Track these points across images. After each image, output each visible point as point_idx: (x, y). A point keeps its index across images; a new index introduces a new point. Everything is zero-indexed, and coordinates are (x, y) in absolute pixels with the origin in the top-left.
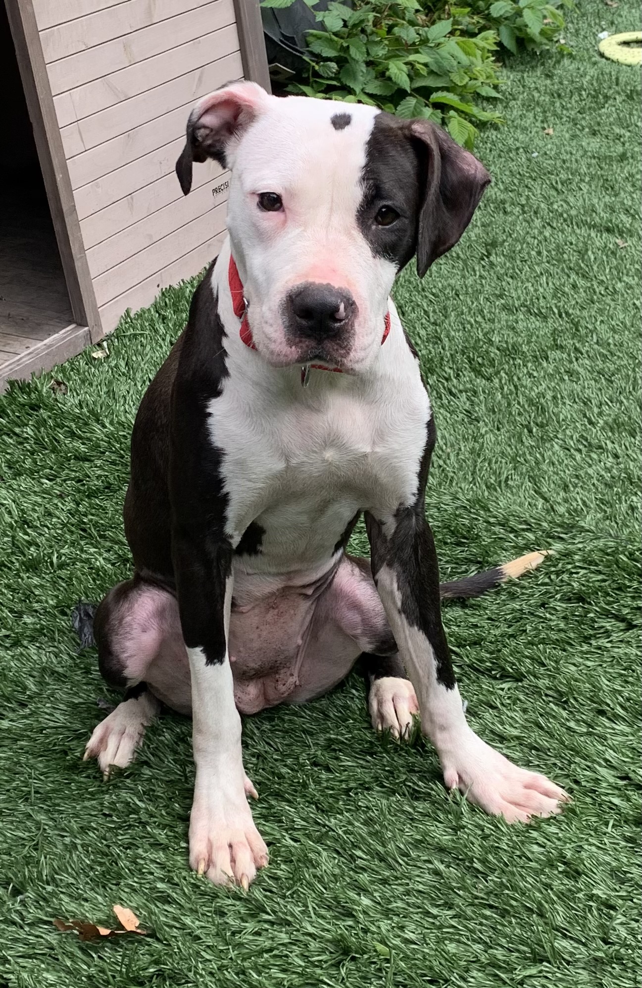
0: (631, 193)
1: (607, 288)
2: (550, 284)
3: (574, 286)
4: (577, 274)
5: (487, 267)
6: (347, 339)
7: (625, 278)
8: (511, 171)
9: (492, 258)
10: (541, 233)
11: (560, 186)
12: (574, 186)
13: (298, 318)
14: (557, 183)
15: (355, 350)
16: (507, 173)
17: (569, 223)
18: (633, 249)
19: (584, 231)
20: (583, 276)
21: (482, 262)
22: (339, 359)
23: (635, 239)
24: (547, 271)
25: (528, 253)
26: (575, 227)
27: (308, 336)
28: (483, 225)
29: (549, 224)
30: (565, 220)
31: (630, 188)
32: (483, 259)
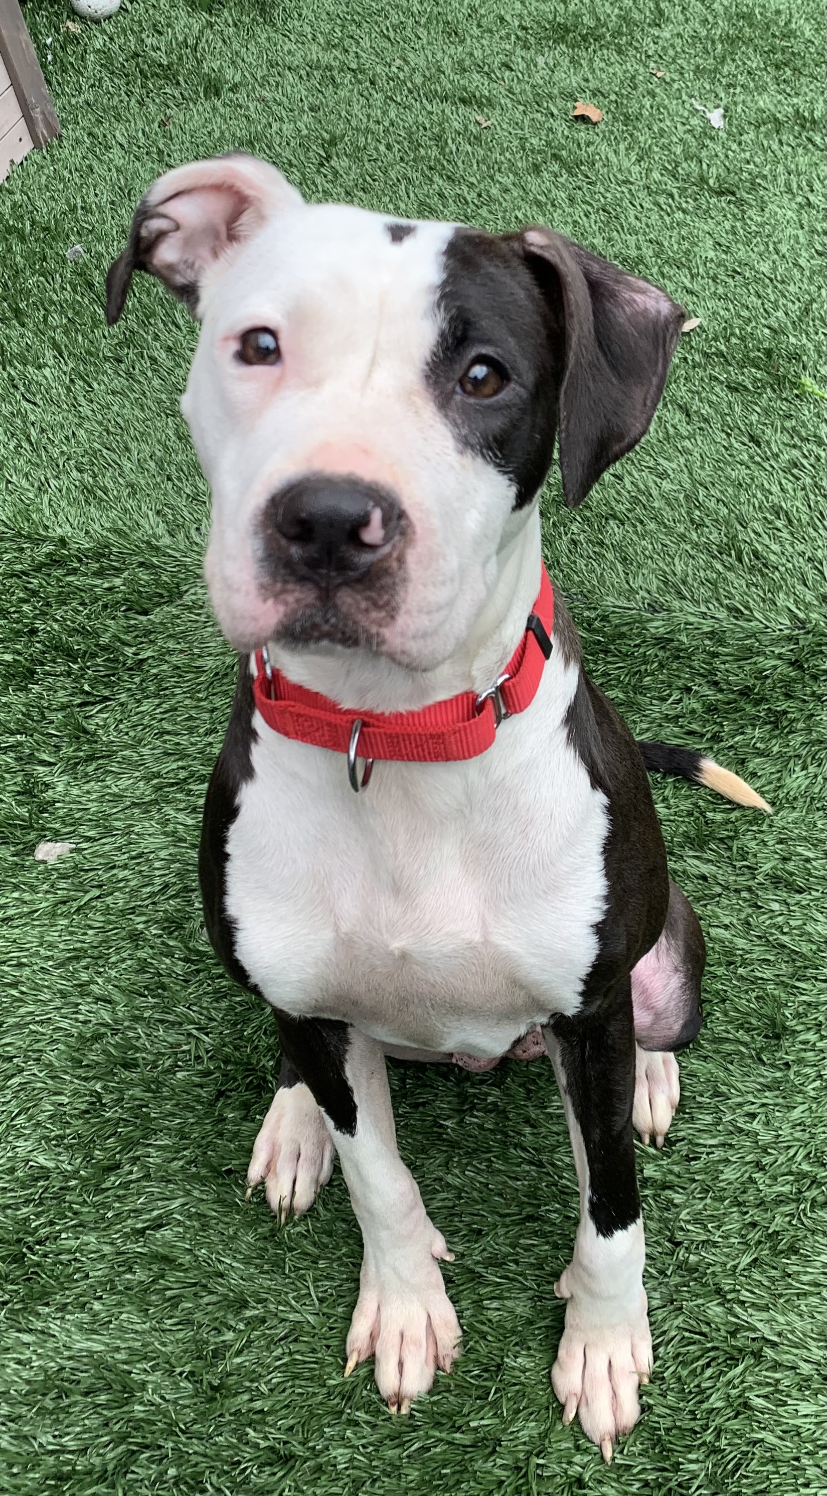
0: (479, 39)
1: (480, 195)
2: (412, 195)
3: (441, 195)
4: (441, 176)
5: (330, 177)
6: (391, 589)
7: (498, 177)
8: (328, 14)
9: (332, 163)
10: (384, 113)
11: (392, 34)
12: (408, 33)
13: (283, 542)
14: (387, 29)
15: (408, 612)
16: (324, 17)
17: (416, 95)
18: (498, 128)
19: (436, 107)
20: (449, 178)
21: (322, 170)
22: (374, 630)
23: (498, 111)
24: (405, 177)
25: (376, 149)
26: (424, 101)
27: (302, 580)
28: (311, 110)
29: (392, 99)
30: (410, 92)
31: (476, 31)
32: (322, 165)
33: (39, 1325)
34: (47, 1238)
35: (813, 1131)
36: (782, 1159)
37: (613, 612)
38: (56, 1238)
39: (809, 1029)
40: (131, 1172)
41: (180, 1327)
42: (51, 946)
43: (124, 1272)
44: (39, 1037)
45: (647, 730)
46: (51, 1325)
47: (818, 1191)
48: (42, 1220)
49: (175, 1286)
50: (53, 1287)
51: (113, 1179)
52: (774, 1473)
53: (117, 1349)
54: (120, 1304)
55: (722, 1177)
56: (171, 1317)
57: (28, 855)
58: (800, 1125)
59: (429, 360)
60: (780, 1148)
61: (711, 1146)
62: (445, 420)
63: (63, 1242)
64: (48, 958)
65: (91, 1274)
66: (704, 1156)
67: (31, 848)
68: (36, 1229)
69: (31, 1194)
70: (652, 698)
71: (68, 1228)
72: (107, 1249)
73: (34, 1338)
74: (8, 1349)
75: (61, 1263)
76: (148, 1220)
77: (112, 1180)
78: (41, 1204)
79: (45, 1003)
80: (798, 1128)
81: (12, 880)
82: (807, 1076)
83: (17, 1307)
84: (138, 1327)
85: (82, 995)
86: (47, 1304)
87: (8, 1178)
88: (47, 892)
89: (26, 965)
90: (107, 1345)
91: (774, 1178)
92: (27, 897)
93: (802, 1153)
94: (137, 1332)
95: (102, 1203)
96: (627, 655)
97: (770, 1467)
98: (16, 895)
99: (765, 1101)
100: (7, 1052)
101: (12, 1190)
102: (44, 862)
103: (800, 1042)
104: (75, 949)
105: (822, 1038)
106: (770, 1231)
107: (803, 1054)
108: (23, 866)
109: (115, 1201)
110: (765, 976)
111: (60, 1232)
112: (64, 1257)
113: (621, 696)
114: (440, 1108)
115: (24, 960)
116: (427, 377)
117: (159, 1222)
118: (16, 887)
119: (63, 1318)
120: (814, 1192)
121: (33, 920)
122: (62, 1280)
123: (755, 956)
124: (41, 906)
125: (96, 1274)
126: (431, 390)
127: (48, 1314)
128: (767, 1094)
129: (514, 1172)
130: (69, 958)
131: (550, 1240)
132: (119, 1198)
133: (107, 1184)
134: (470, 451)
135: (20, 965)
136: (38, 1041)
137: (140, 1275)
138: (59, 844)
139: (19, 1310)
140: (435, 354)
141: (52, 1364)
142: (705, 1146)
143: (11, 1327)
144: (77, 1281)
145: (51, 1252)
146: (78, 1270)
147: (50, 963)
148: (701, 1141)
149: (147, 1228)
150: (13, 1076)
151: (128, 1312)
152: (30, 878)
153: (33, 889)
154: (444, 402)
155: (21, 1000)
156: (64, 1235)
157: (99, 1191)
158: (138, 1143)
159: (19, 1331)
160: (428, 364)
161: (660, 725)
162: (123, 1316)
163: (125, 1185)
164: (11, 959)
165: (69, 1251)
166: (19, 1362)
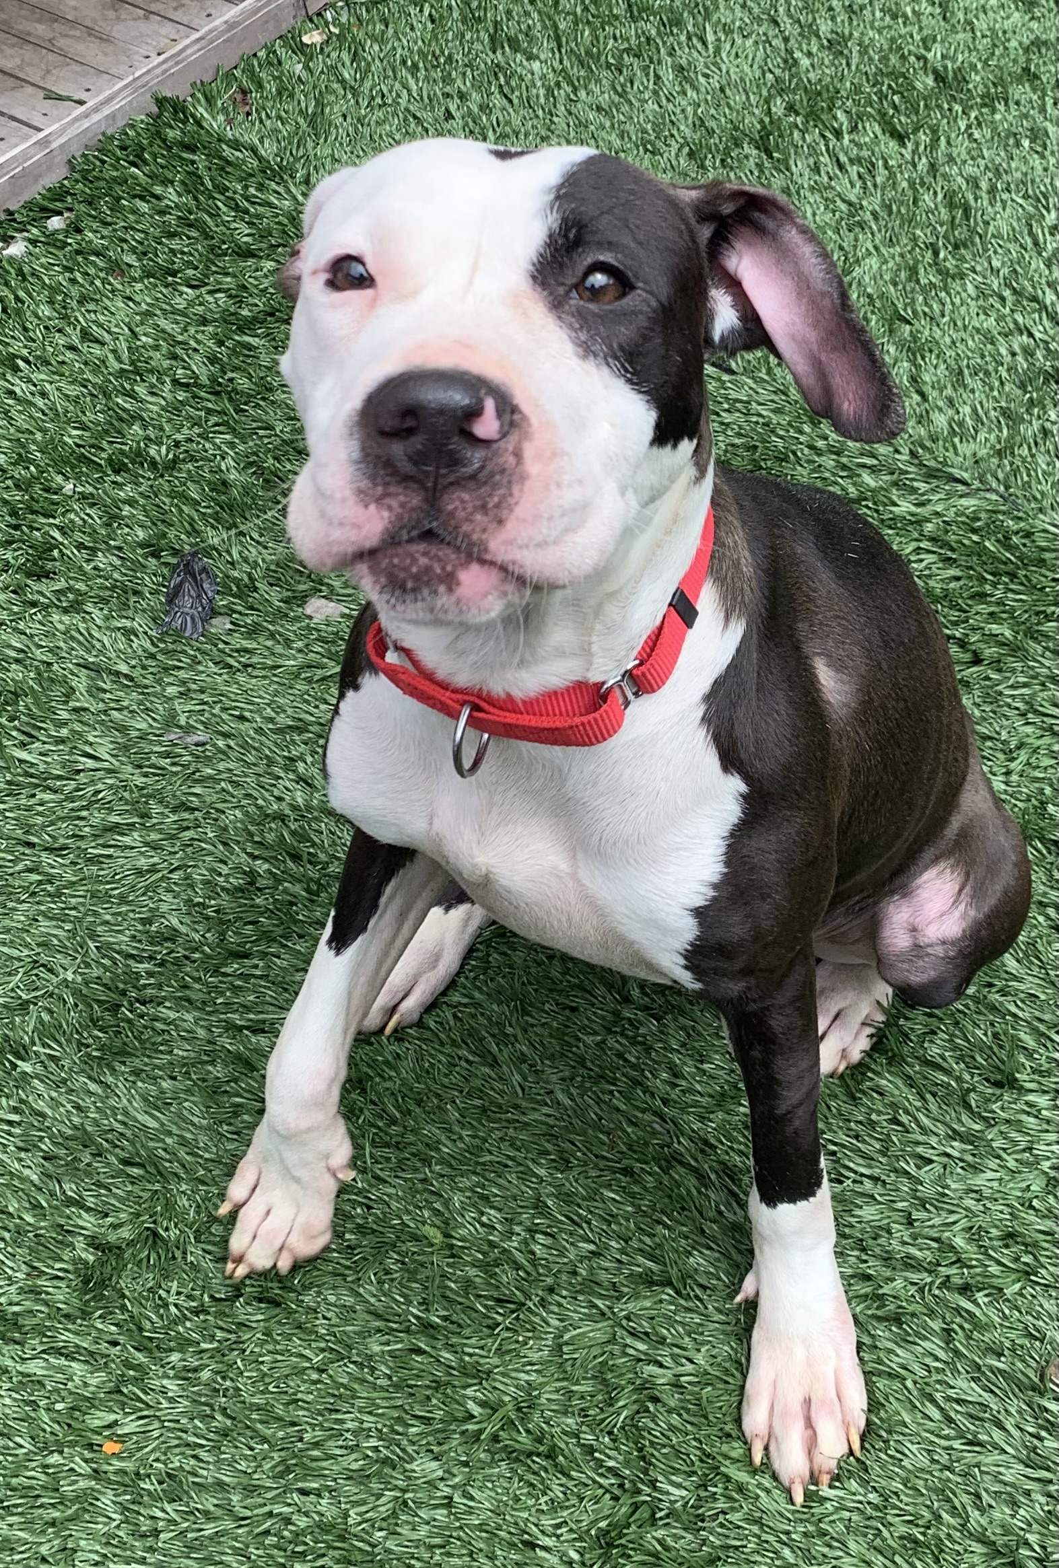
33: (110, 1079)
34: (151, 1001)
35: (989, 1205)
36: (937, 1221)
37: (1045, 531)
38: (159, 1004)
39: (1045, 1092)
40: (256, 967)
41: (235, 1137)
42: (280, 709)
43: (207, 1062)
44: (228, 798)
45: (1025, 685)
46: (120, 1084)
47: (959, 1271)
48: (152, 981)
49: (246, 1095)
50: (136, 1049)
51: (236, 966)
52: (755, 1536)
53: (170, 1134)
54: (188, 1091)
55: (858, 1212)
56: (230, 1124)
57: (299, 606)
58: (976, 1192)
59: (535, 260)
60: (942, 1209)
61: (862, 1175)
62: (558, 322)
63: (163, 1010)
64: (271, 720)
65: (176, 1051)
66: (849, 1182)
67: (303, 599)
68: (145, 986)
69: (155, 952)
70: (1047, 648)
71: (175, 998)
72: (201, 1033)
73: (100, 1091)
74: (73, 1091)
75: (153, 1029)
76: (250, 1020)
77: (233, 967)
78: (160, 965)
79: (248, 765)
80: (973, 1195)
81: (270, 627)
82: (1015, 1143)
83: (95, 1054)
84: (196, 1120)
85: (286, 769)
86: (124, 1063)
87: (140, 928)
88: (300, 651)
89: (248, 720)
90: (162, 1124)
91: (915, 1237)
92: (279, 649)
93: (964, 1223)
94: (193, 1124)
95: (217, 987)
96: (1035, 587)
97: (755, 1529)
98: (269, 643)
99: (949, 1150)
100: (191, 802)
101: (140, 941)
102: (310, 618)
103: (1027, 1103)
104: (300, 720)
105: (1056, 1107)
106: (881, 1292)
107: (1024, 1117)
108: (286, 615)
109: (229, 989)
110: (1020, 1014)
111: (165, 998)
112: (159, 1026)
113: (1008, 633)
114: (588, 1019)
115: (247, 714)
116: (534, 278)
117: (262, 1026)
118: (272, 636)
119: (134, 1083)
120: (953, 1271)
121: (275, 675)
122: (148, 1045)
123: (1023, 987)
124: (287, 663)
125: (181, 1053)
126: (539, 290)
127: (123, 1073)
128: (955, 1144)
129: (636, 1117)
130: (290, 727)
131: (637, 1202)
132: (236, 989)
133: (229, 970)
134: (592, 358)
135: (242, 718)
136: (225, 801)
137: (218, 1071)
138: (332, 604)
139: (95, 1057)
140: (541, 255)
141: (106, 1122)
142: (855, 1172)
143: (83, 1071)
144: (161, 1052)
145: (148, 1014)
146: (166, 1042)
147: (271, 726)
148: (852, 1165)
149: (247, 1028)
150: (188, 828)
151: (192, 1102)
152: (288, 630)
153: (288, 643)
154: (557, 305)
155: (224, 753)
156: (167, 1004)
157: (216, 972)
158: (274, 940)
159: (90, 1078)
160: (534, 265)
161: (1043, 684)
162: (186, 1104)
163: (245, 977)
164: (235, 708)
165: (164, 1021)
166: (78, 1108)
